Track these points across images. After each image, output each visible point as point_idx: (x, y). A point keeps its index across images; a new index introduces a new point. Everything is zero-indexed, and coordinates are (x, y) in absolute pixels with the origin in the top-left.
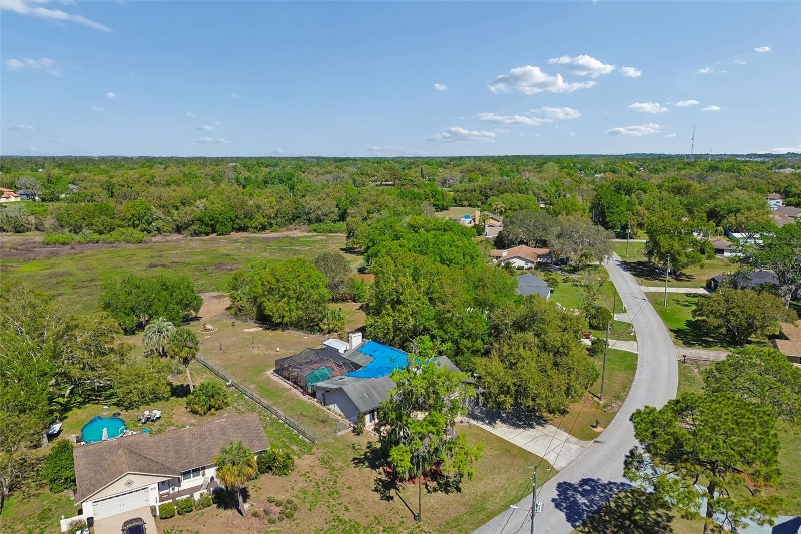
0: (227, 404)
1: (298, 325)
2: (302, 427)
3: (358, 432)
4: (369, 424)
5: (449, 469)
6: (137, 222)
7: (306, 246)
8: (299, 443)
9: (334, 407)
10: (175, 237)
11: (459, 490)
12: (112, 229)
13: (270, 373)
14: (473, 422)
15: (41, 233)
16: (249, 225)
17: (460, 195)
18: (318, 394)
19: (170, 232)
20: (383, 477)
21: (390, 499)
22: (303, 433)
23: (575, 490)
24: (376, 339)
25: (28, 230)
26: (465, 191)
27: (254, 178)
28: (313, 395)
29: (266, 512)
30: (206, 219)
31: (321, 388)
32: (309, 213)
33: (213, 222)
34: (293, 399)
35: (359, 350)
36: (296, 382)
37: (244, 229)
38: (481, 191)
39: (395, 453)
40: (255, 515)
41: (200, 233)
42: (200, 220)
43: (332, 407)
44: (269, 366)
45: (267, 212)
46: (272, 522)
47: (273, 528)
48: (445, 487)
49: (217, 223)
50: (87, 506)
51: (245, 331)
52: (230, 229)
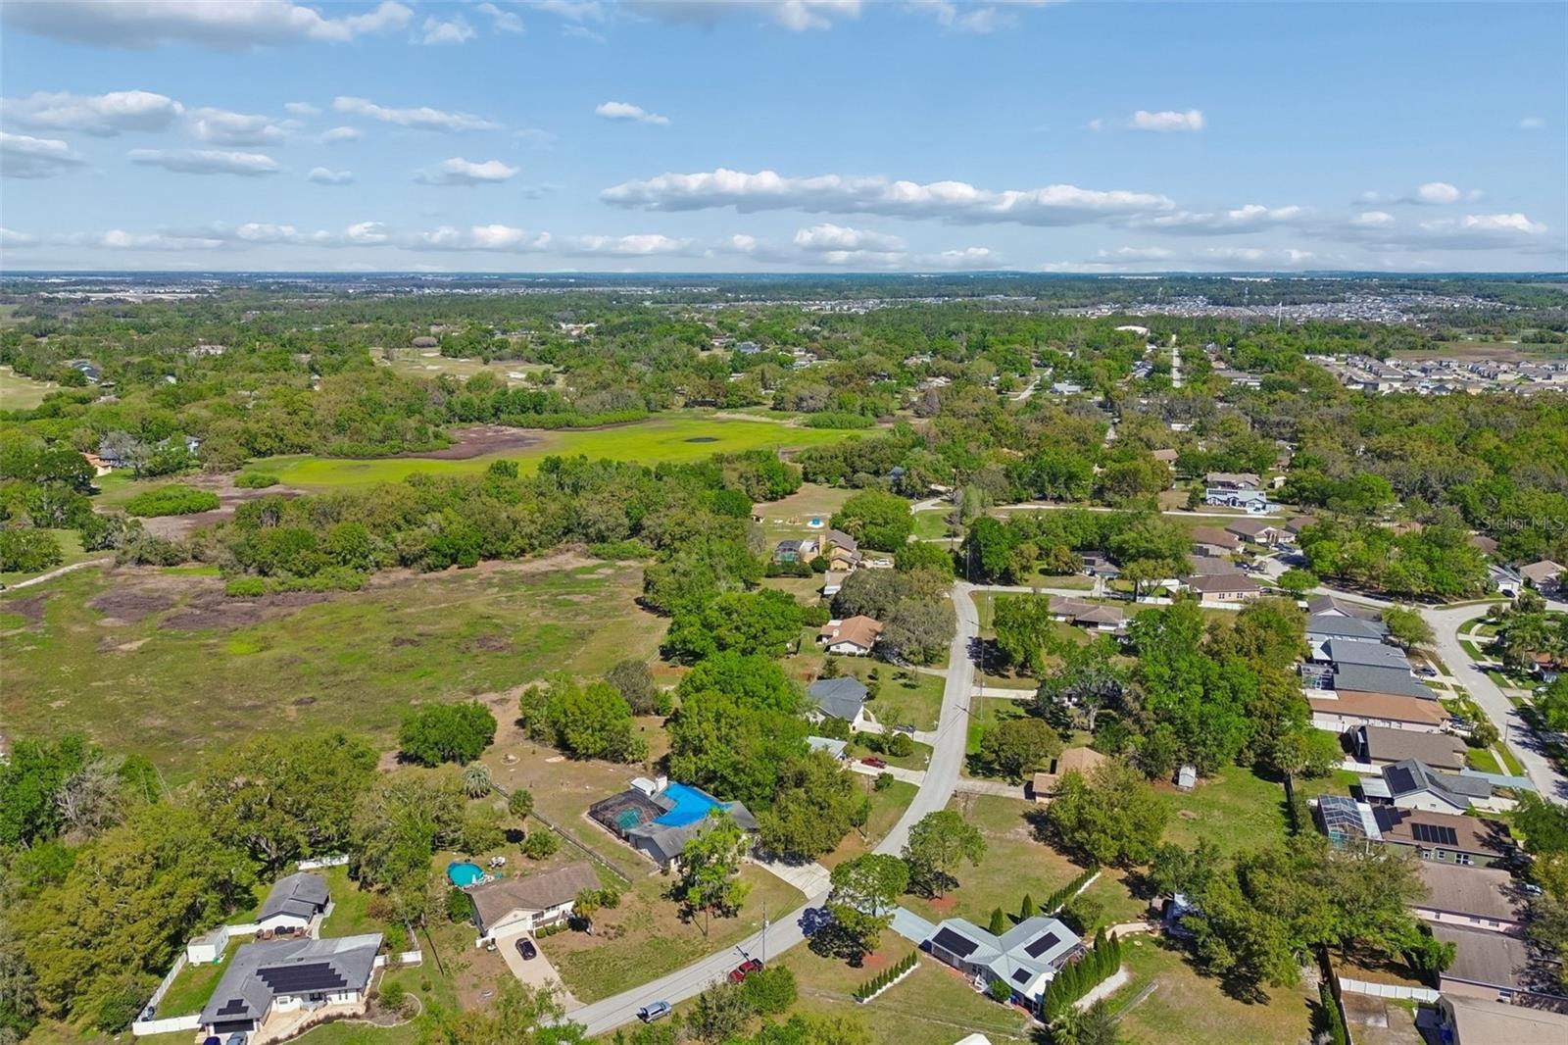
0: (556, 850)
1: (603, 755)
2: (621, 870)
3: (665, 872)
4: (674, 866)
5: (728, 902)
6: (348, 557)
7: (588, 593)
8: (621, 883)
9: (645, 851)
10: (404, 574)
11: (736, 916)
12: (316, 569)
13: (585, 815)
14: (756, 862)
15: (202, 564)
16: (502, 550)
17: (814, 464)
18: (631, 838)
19: (392, 566)
20: (684, 908)
21: (688, 922)
22: (623, 875)
23: (816, 913)
24: (680, 781)
25: (184, 560)
26: (821, 458)
28: (627, 839)
29: (605, 933)
30: (444, 547)
31: (634, 835)
32: (586, 526)
33: (453, 551)
34: (609, 843)
35: (664, 794)
36: (610, 826)
37: (495, 556)
38: (845, 459)
39: (690, 892)
40: (599, 935)
41: (436, 567)
42: (435, 549)
43: (643, 850)
44: (583, 808)
45: (527, 530)
46: (610, 939)
47: (611, 942)
48: (727, 913)
49: (458, 551)
50: (490, 931)
51: (549, 761)
52: (476, 557)
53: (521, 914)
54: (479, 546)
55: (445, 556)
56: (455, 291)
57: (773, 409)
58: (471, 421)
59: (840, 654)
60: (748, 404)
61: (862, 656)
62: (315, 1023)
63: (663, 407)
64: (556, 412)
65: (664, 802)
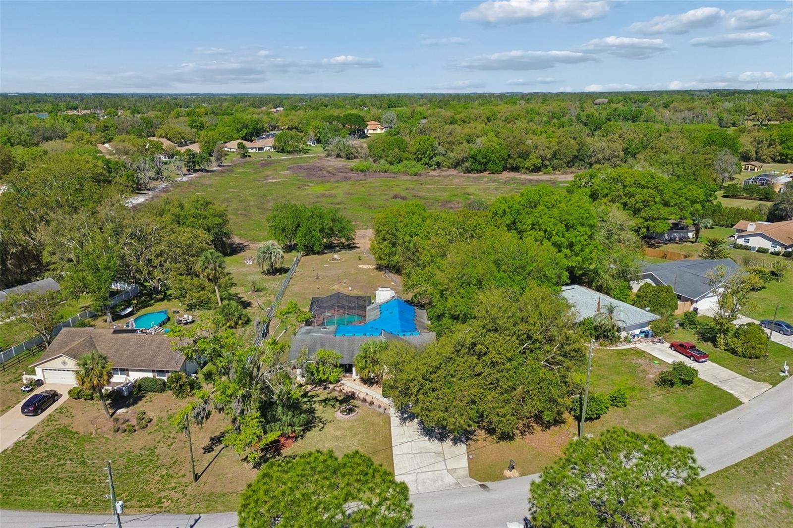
6: (420, 156)
10: (453, 172)
12: (400, 161)
16: (521, 165)
27: (597, 115)
29: (125, 422)
30: (479, 158)
33: (485, 160)
35: (381, 305)
37: (515, 169)
40: (116, 420)
41: (473, 170)
42: (474, 158)
45: (543, 153)
49: (489, 161)
50: (38, 370)
51: (360, 266)
52: (501, 168)
54: (503, 159)
55: (480, 163)
65: (372, 313)
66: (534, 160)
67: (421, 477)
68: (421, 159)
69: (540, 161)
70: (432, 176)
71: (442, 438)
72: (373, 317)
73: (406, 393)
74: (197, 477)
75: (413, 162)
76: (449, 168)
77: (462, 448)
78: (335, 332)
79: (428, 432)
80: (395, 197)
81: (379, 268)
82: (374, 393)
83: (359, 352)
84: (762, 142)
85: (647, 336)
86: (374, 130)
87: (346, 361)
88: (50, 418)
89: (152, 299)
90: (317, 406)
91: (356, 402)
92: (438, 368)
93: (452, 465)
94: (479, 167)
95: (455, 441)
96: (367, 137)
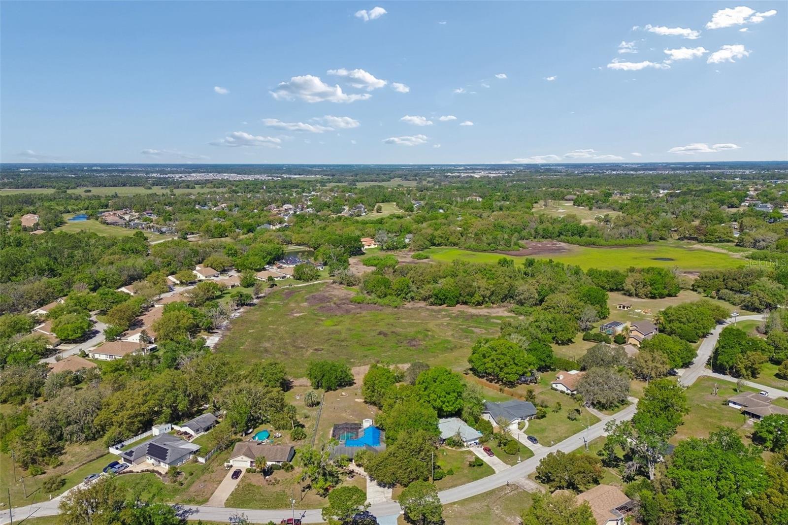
0: (303, 439)
7: (485, 328)
13: (333, 428)
14: (367, 477)
21: (303, 491)
29: (271, 481)
30: (440, 296)
32: (516, 296)
33: (444, 297)
37: (466, 303)
40: (267, 481)
42: (436, 295)
44: (336, 425)
45: (483, 293)
46: (268, 484)
47: (267, 486)
49: (447, 298)
50: (231, 461)
51: (356, 400)
52: (455, 302)
53: (245, 458)
54: (457, 297)
55: (440, 299)
56: (629, 172)
57: (737, 245)
58: (547, 238)
59: (556, 390)
60: (721, 241)
61: (568, 394)
62: (148, 471)
63: (661, 239)
64: (590, 237)
65: (361, 433)
66: (477, 298)
67: (376, 499)
68: (400, 294)
69: (482, 298)
70: (408, 309)
71: (384, 487)
72: (361, 436)
73: (371, 471)
74: (302, 499)
75: (395, 297)
76: (420, 300)
77: (391, 490)
78: (346, 444)
79: (380, 484)
80: (380, 333)
81: (366, 402)
82: (361, 470)
83: (355, 454)
84: (639, 283)
85: (477, 444)
86: (369, 246)
87: (350, 458)
88: (242, 480)
89: (257, 423)
90: (339, 475)
91: (354, 474)
92: (382, 462)
93: (386, 495)
94: (440, 302)
95: (389, 488)
96: (363, 254)
